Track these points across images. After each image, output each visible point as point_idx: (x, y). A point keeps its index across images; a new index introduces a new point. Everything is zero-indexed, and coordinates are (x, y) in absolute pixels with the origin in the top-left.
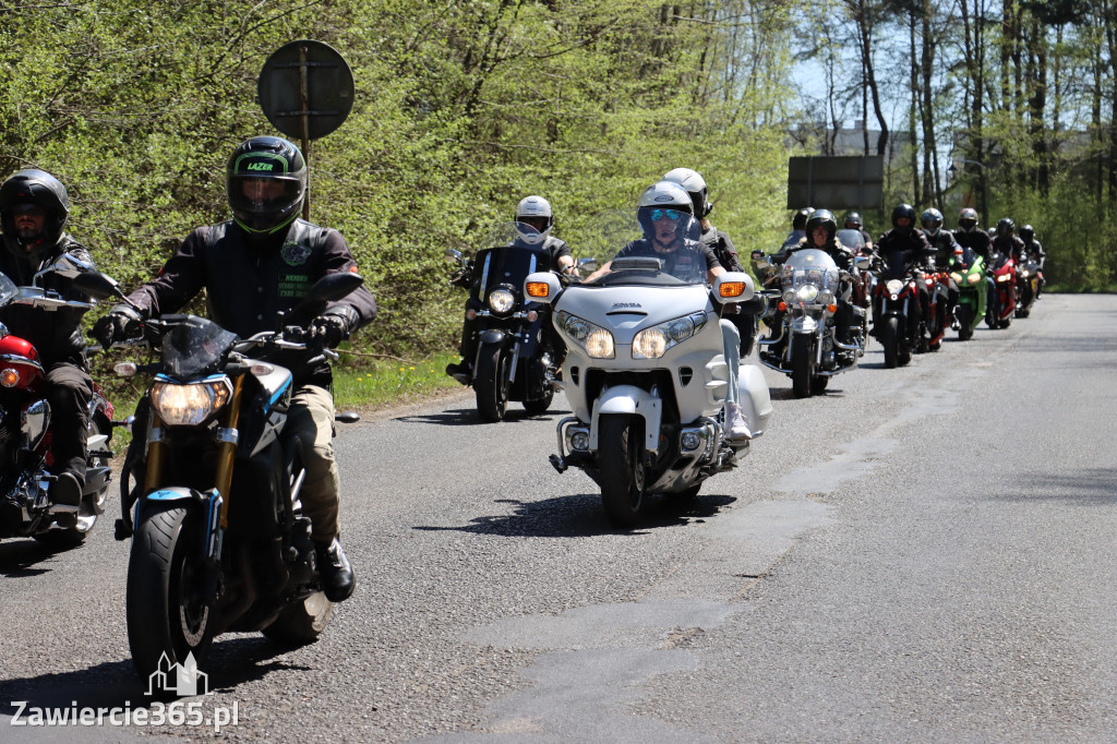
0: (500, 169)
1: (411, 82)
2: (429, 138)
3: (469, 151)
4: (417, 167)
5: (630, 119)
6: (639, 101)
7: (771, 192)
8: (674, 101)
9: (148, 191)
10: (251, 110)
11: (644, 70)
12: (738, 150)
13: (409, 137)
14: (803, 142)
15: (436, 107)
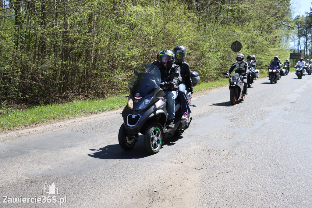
0: (256, 55)
1: (247, 45)
2: (249, 51)
3: (253, 53)
4: (247, 55)
5: (272, 50)
6: (273, 47)
7: (287, 57)
8: (276, 47)
9: (219, 58)
10: (229, 49)
11: (274, 44)
12: (284, 52)
13: (246, 51)
14: (291, 51)
15: (250, 48)
